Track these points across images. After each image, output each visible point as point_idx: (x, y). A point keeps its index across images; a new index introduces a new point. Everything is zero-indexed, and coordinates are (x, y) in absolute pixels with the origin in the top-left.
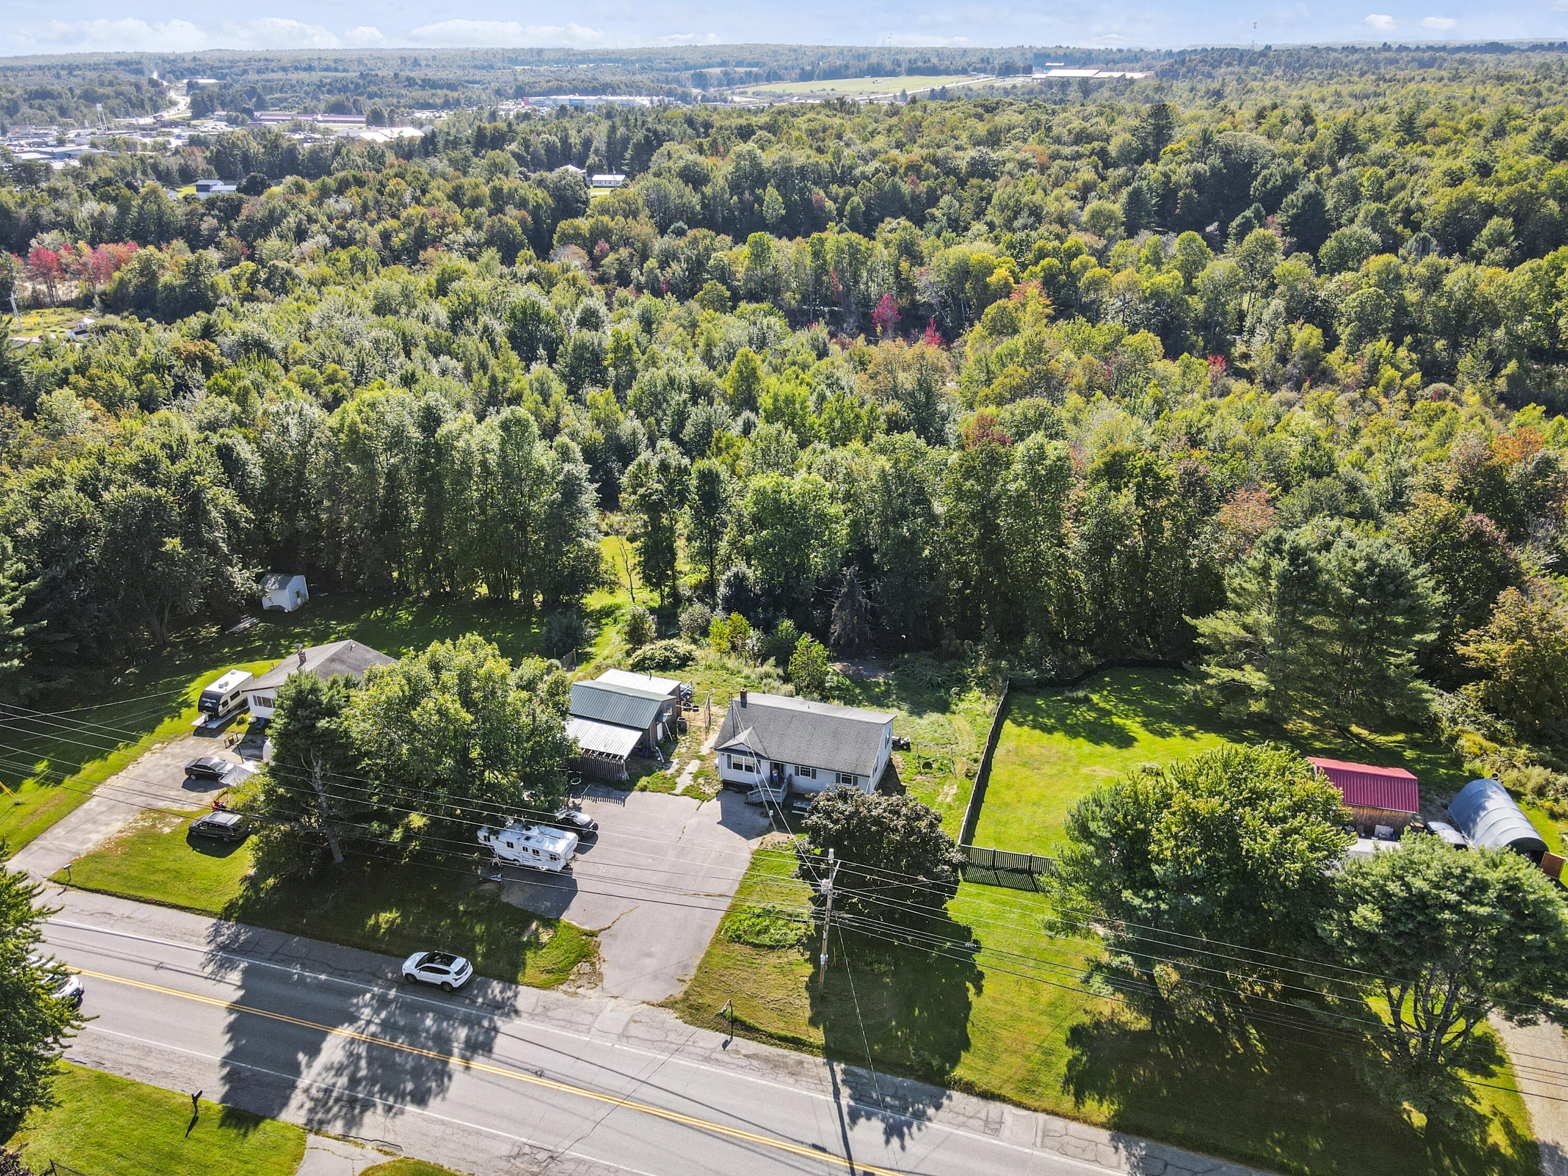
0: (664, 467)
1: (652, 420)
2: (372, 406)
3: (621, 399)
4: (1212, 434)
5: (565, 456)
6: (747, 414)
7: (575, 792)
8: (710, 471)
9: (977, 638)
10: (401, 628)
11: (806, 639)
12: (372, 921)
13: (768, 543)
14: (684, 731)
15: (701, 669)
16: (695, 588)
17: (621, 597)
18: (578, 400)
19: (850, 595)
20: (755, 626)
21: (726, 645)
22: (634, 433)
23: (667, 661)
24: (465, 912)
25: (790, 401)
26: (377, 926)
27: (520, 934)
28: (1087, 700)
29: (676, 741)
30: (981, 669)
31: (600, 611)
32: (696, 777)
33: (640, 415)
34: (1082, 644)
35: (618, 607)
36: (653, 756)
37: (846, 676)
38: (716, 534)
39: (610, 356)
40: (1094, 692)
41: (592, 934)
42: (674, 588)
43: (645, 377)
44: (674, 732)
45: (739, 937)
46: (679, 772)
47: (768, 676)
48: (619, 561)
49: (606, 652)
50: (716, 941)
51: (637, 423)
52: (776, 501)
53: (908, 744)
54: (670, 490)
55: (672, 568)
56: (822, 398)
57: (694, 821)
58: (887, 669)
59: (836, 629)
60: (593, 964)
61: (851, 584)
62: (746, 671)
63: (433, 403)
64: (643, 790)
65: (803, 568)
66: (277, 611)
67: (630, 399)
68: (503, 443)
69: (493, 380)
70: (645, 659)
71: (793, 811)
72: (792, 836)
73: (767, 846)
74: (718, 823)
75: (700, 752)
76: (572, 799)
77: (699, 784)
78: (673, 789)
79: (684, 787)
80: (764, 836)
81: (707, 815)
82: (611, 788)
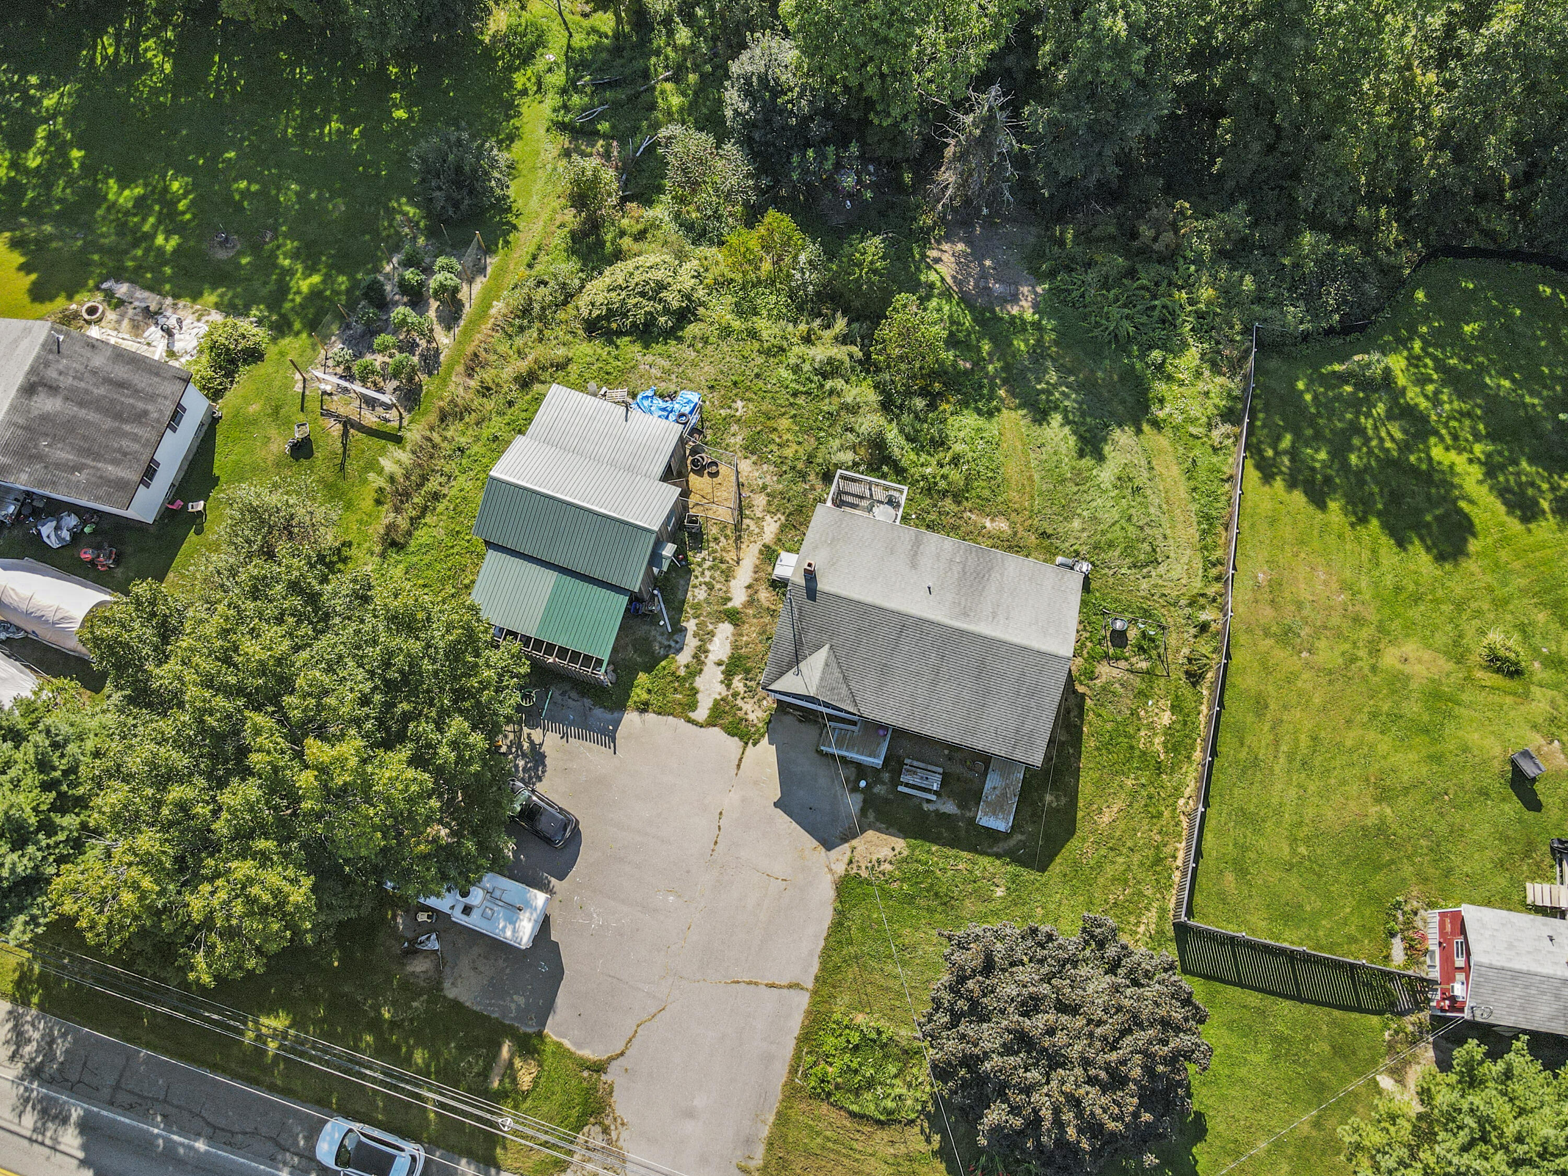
12: (251, 1033)
14: (700, 543)
15: (712, 336)
19: (985, 142)
20: (808, 235)
23: (650, 321)
24: (393, 1024)
26: (261, 1041)
27: (489, 1064)
28: (1385, 378)
29: (687, 569)
30: (1205, 294)
32: (729, 674)
36: (656, 620)
37: (963, 299)
40: (1398, 346)
41: (599, 1068)
45: (828, 1094)
46: (699, 659)
47: (835, 367)
50: (792, 1093)
57: (735, 796)
58: (1035, 275)
60: (606, 1131)
62: (795, 351)
64: (643, 708)
70: (609, 312)
71: (900, 788)
72: (900, 844)
73: (859, 867)
74: (776, 805)
75: (730, 599)
76: (526, 730)
77: (735, 695)
78: (693, 706)
79: (710, 704)
80: (854, 842)
81: (756, 783)
82: (588, 702)
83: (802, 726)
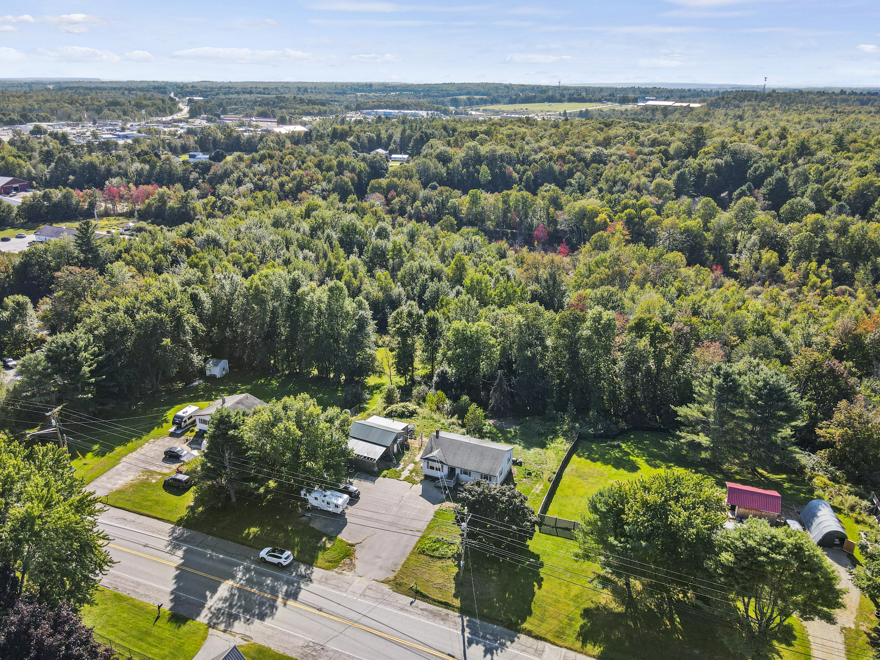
0: (410, 314)
1: (409, 288)
2: (266, 277)
3: (394, 277)
4: (706, 309)
5: (360, 306)
6: (458, 287)
7: (351, 476)
8: (434, 317)
9: (565, 411)
10: (272, 390)
11: (474, 406)
12: (246, 531)
13: (459, 356)
14: (408, 449)
15: (420, 418)
16: (423, 377)
17: (385, 380)
18: (373, 276)
19: (500, 385)
20: (449, 398)
21: (434, 407)
22: (400, 295)
23: (404, 413)
24: (292, 530)
25: (479, 282)
26: (248, 534)
27: (317, 543)
28: (619, 446)
29: (403, 454)
30: (566, 427)
31: (373, 386)
32: (411, 472)
33: (403, 285)
34: (621, 417)
35: (383, 385)
36: (391, 460)
37: (495, 427)
38: (435, 349)
39: (391, 253)
40: (624, 442)
41: (352, 545)
42: (412, 378)
43: (407, 265)
44: (403, 449)
45: (424, 552)
46: (403, 469)
47: (453, 424)
48: (385, 360)
49: (374, 407)
50: (412, 553)
51: (401, 289)
52: (463, 335)
53: (521, 463)
54: (413, 326)
55: (412, 366)
56: (497, 280)
57: (408, 493)
58: (517, 425)
59: (492, 402)
60: (351, 560)
61: (501, 379)
62: (443, 421)
63: (296, 277)
64: (384, 477)
65: (476, 370)
66: (213, 377)
67: (399, 276)
68: (330, 297)
69: (329, 264)
70: (392, 411)
72: (455, 504)
73: (443, 508)
74: (420, 496)
75: (414, 460)
77: (412, 476)
78: (399, 477)
79: (405, 477)
80: (442, 504)
81: (415, 491)
82: (368, 474)
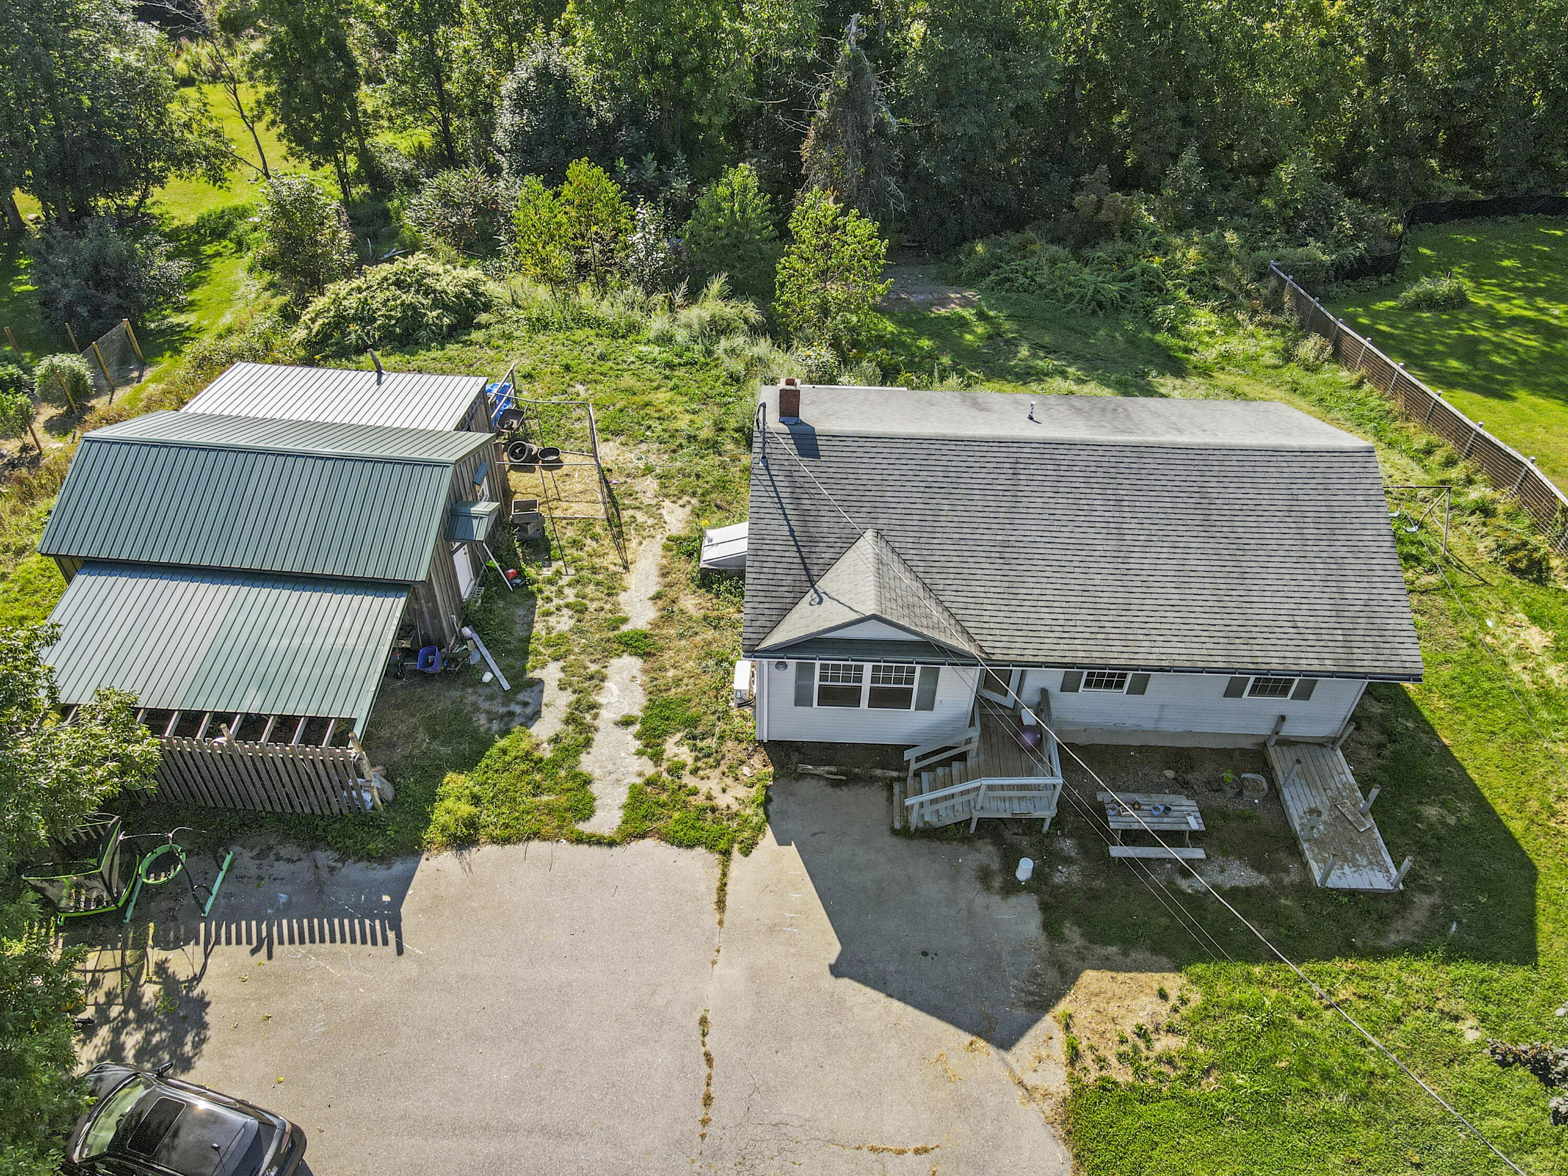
15: (520, 331)
17: (243, 188)
21: (561, 260)
23: (412, 316)
29: (528, 594)
31: (196, 229)
32: (652, 739)
35: (242, 213)
36: (465, 679)
44: (507, 558)
46: (580, 724)
47: (721, 328)
49: (227, 319)
57: (731, 976)
58: (962, 281)
64: (463, 838)
70: (340, 321)
71: (1117, 851)
72: (1173, 982)
73: (1102, 1062)
74: (836, 970)
75: (625, 620)
76: (155, 955)
77: (676, 770)
78: (585, 811)
79: (623, 796)
80: (1063, 1006)
81: (773, 929)
82: (324, 857)
83: (846, 794)
